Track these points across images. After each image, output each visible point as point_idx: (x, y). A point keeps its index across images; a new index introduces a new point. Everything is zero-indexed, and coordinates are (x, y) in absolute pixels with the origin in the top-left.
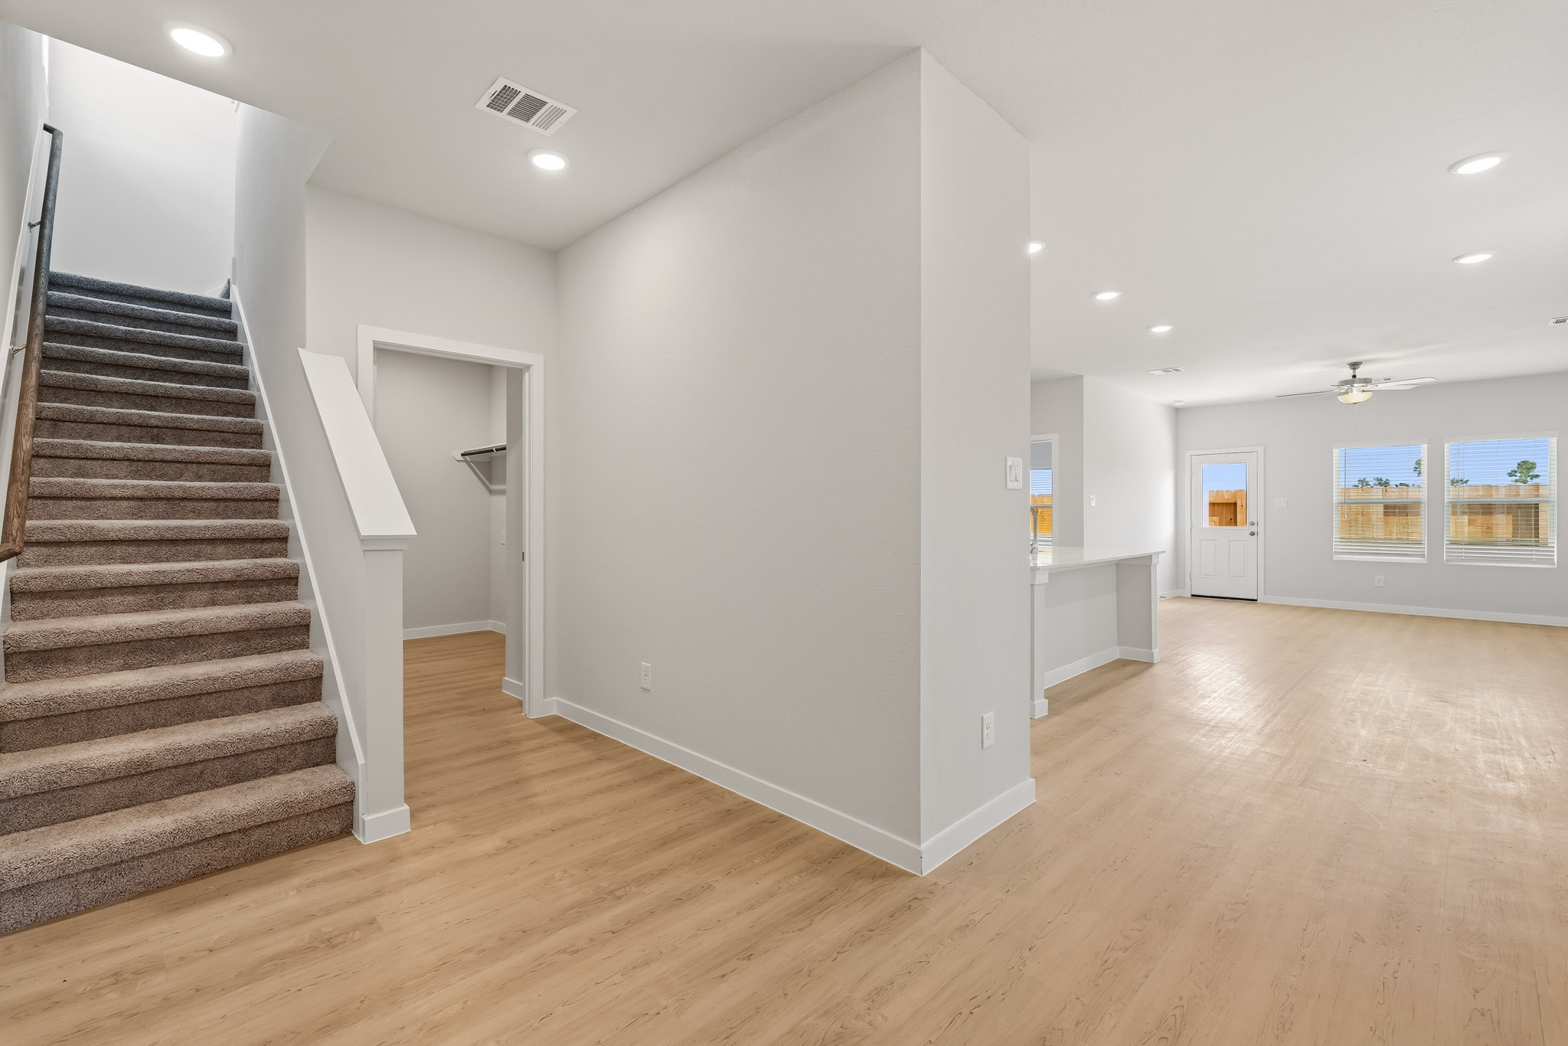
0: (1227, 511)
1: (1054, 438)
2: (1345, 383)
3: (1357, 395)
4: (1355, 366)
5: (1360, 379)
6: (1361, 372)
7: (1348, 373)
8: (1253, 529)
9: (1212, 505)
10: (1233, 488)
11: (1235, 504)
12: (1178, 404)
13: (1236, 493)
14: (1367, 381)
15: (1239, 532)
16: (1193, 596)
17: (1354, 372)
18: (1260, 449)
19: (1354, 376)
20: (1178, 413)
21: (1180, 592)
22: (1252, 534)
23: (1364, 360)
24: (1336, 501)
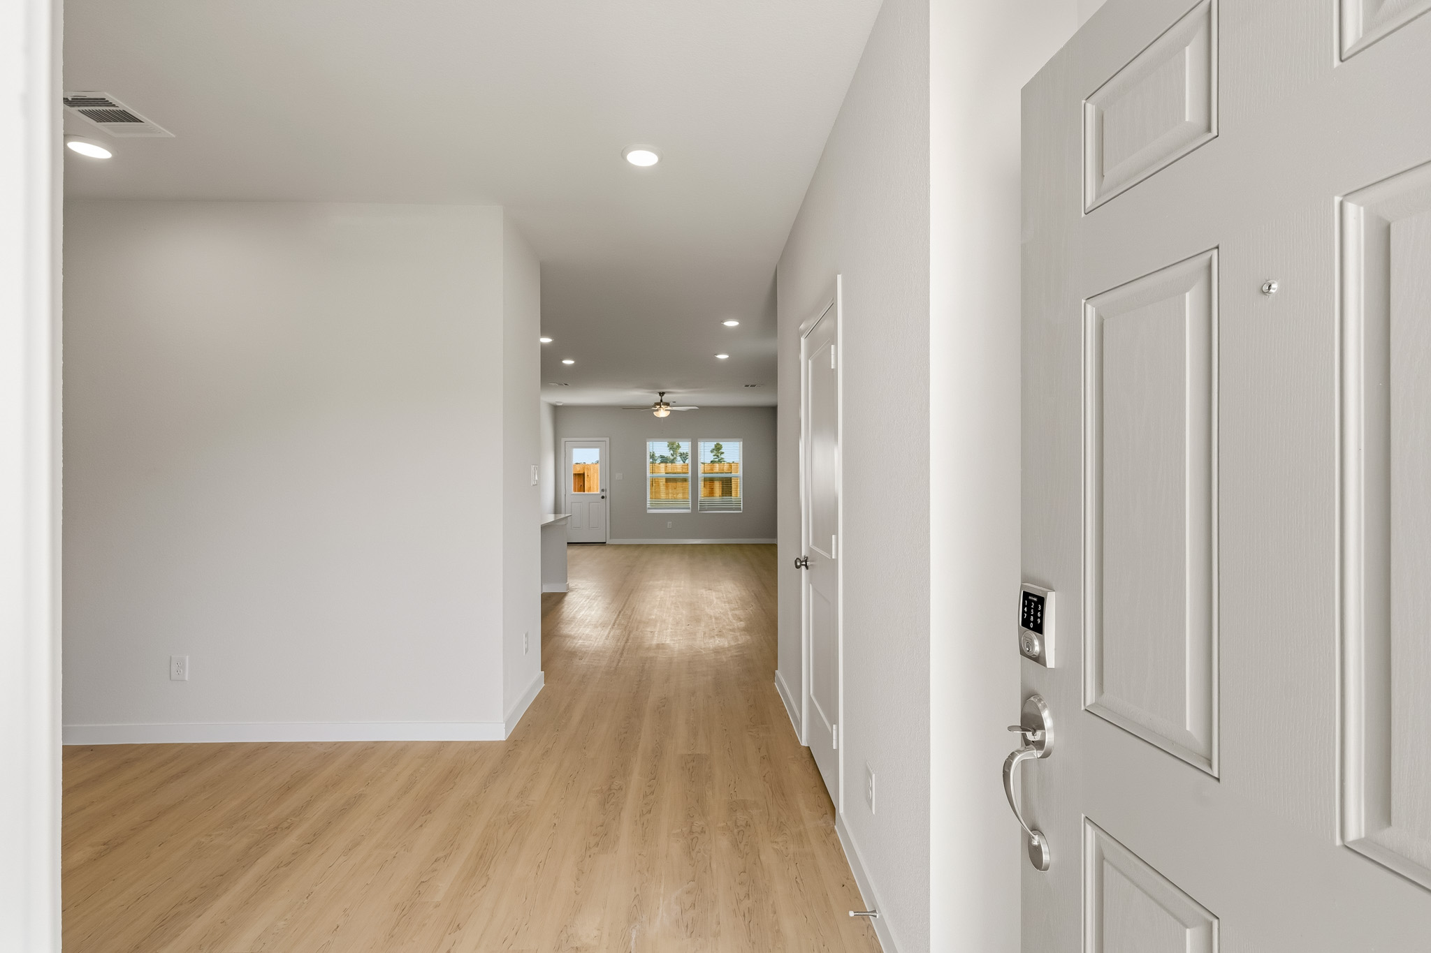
0: (579, 479)
2: (657, 404)
3: (663, 413)
4: (662, 394)
5: (664, 403)
6: (666, 398)
7: (657, 398)
8: (603, 494)
9: (575, 475)
11: (584, 474)
12: (558, 404)
13: (584, 467)
14: (667, 404)
16: (568, 542)
17: (661, 398)
18: (607, 439)
19: (661, 401)
20: (556, 410)
22: (603, 497)
23: (667, 392)
24: (649, 475)
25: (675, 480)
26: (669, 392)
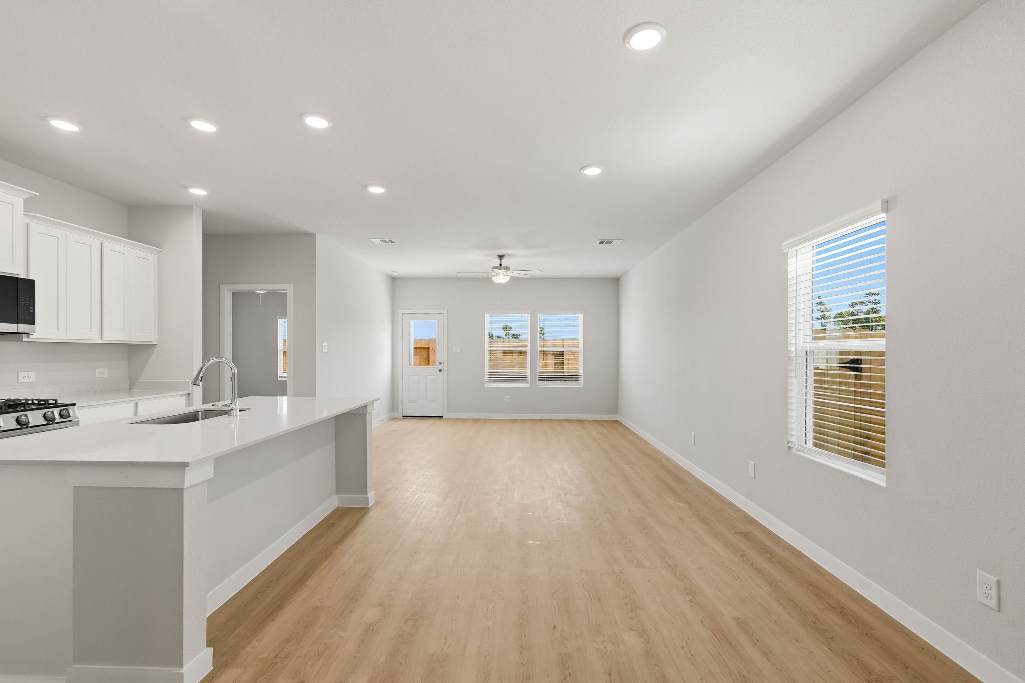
0: (424, 352)
1: (289, 289)
2: (496, 268)
3: (502, 279)
4: (501, 257)
5: (504, 267)
6: (505, 262)
7: (497, 261)
8: (441, 367)
9: (416, 348)
10: (428, 337)
11: (428, 348)
12: (394, 274)
13: (429, 341)
14: (507, 268)
15: (432, 369)
16: (403, 416)
17: (501, 262)
18: (445, 311)
19: (501, 265)
20: (394, 281)
21: (395, 415)
22: (440, 371)
23: (506, 254)
24: (487, 348)
25: (511, 353)
26: (509, 255)
